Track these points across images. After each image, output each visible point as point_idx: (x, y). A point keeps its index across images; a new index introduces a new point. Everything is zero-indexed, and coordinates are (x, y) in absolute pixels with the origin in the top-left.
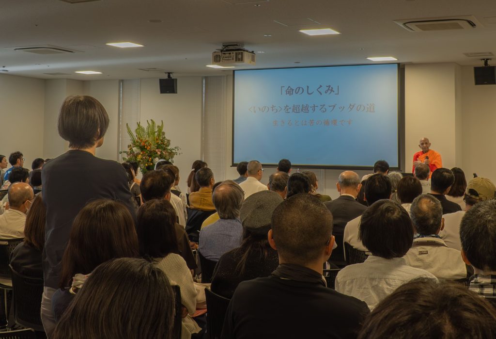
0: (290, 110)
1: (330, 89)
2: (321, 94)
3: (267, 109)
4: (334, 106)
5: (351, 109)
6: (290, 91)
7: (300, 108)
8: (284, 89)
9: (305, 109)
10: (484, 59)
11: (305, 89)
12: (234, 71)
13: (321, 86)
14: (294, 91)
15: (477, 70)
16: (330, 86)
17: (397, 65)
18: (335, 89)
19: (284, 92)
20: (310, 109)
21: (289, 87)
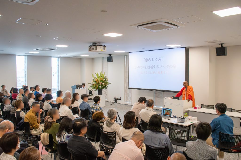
0: (147, 68)
1: (160, 59)
2: (157, 61)
3: (139, 67)
4: (161, 66)
5: (168, 67)
9: (151, 67)
10: (220, 44)
11: (152, 59)
12: (129, 53)
13: (157, 58)
14: (148, 60)
15: (217, 49)
16: (160, 58)
17: (185, 48)
18: (162, 59)
19: (145, 60)
20: (153, 67)
21: (146, 58)
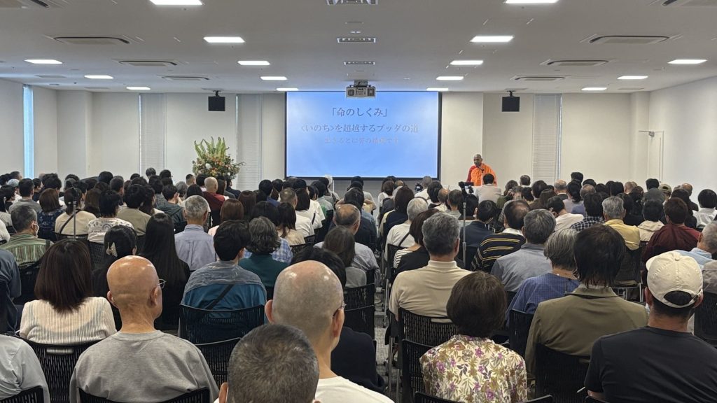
0: (342, 130)
1: (379, 111)
2: (370, 116)
3: (319, 128)
4: (382, 127)
5: (398, 129)
6: (341, 113)
7: (352, 127)
8: (336, 111)
9: (356, 128)
10: (510, 91)
11: (356, 112)
12: (286, 92)
13: (370, 109)
14: (345, 113)
15: (505, 99)
16: (378, 109)
17: (438, 93)
18: (384, 112)
19: (336, 113)
20: (360, 129)
21: (341, 109)
